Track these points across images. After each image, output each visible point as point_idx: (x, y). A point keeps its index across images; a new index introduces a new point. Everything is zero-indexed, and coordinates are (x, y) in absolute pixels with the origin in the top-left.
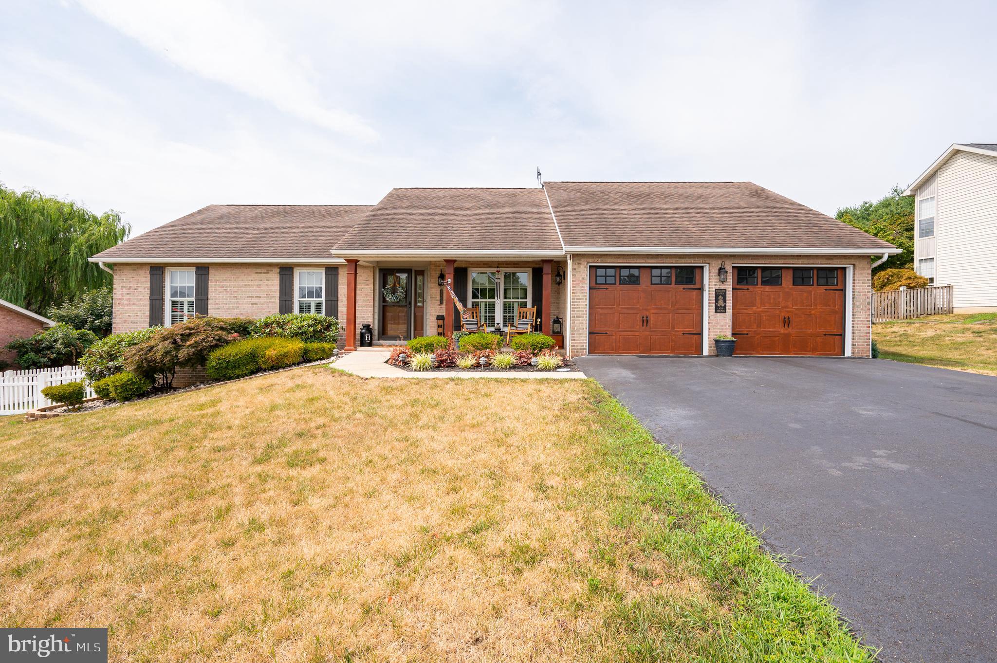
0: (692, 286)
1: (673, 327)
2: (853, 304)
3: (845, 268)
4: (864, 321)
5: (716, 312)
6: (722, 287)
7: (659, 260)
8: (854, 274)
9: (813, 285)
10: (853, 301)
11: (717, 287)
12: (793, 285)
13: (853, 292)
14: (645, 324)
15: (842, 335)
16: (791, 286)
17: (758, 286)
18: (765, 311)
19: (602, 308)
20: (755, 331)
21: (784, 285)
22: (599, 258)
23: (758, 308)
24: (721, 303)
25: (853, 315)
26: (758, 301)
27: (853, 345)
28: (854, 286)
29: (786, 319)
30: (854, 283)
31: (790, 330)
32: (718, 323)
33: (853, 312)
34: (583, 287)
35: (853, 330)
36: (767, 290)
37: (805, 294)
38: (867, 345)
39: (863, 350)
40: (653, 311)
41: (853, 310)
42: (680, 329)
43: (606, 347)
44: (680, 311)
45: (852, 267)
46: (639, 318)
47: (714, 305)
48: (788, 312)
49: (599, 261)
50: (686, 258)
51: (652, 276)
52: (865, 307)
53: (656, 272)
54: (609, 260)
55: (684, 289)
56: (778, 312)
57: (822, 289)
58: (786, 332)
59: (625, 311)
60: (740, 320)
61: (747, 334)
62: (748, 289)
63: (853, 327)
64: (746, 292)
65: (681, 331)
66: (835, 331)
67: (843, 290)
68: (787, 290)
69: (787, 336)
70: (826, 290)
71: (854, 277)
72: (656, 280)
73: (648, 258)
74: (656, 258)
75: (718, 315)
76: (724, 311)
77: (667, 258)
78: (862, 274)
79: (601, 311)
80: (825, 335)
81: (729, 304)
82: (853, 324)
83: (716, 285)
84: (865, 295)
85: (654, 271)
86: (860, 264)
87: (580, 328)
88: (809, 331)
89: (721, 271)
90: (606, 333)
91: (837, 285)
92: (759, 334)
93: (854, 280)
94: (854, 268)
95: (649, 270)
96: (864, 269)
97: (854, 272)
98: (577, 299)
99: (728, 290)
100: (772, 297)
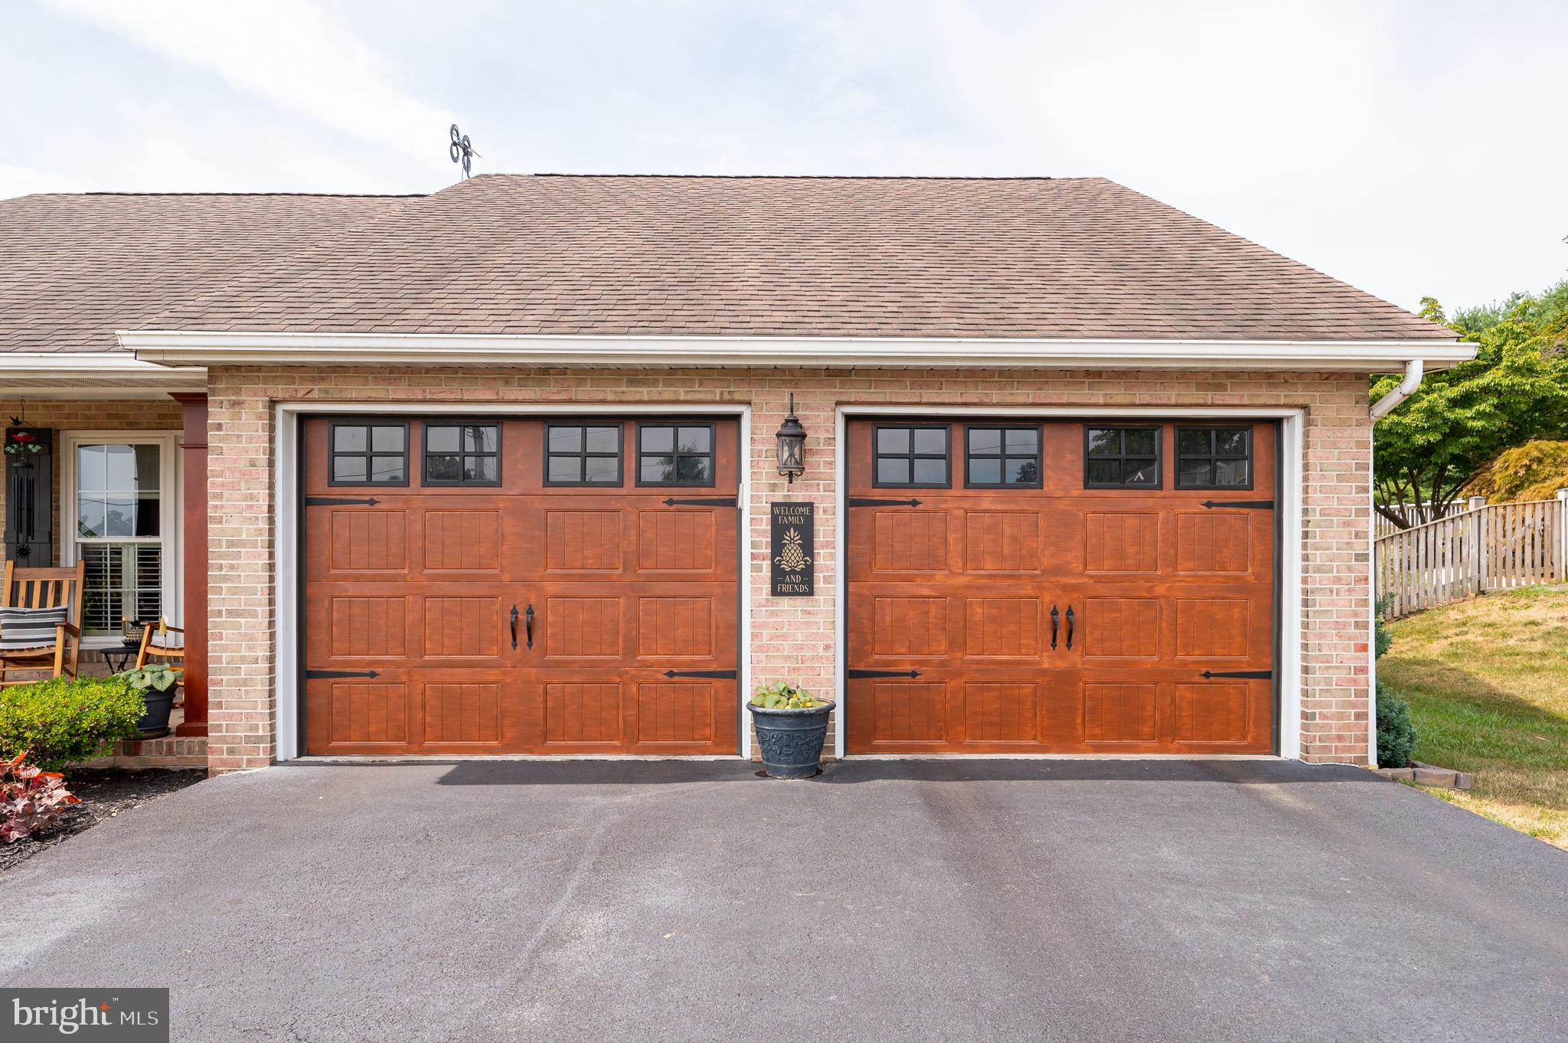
0: (703, 491)
1: (632, 650)
2: (1306, 558)
3: (1277, 422)
4: (1345, 625)
5: (775, 592)
6: (799, 496)
7: (551, 391)
8: (1306, 446)
9: (1160, 487)
10: (1305, 546)
11: (779, 497)
12: (1086, 487)
13: (1305, 512)
14: (522, 636)
15: (1271, 676)
16: (1078, 490)
17: (953, 492)
18: (980, 588)
19: (356, 579)
20: (942, 664)
21: (1050, 486)
22: (314, 380)
23: (953, 574)
24: (792, 557)
25: (1305, 603)
26: (955, 549)
27: (1305, 716)
28: (1306, 490)
29: (1062, 617)
30: (1306, 479)
31: (1074, 659)
32: (784, 637)
33: (1305, 592)
34: (251, 497)
35: (1305, 658)
36: (986, 505)
37: (1131, 522)
38: (1358, 716)
39: (1340, 738)
40: (552, 588)
41: (1305, 581)
42: (656, 657)
43: (373, 728)
44: (658, 588)
45: (1298, 415)
46: (500, 620)
47: (766, 565)
48: (1065, 588)
49: (315, 395)
50: (655, 383)
51: (548, 454)
52: (1350, 569)
53: (564, 438)
54: (353, 390)
55: (670, 502)
56: (1031, 592)
57: (1193, 501)
58: (1061, 665)
59: (446, 587)
60: (888, 619)
61: (914, 674)
62: (915, 503)
63: (1305, 647)
64: (906, 514)
65: (660, 664)
66: (1245, 661)
67: (1273, 506)
68: (1062, 506)
69: (1066, 679)
70: (1209, 505)
71: (1305, 456)
72: (564, 469)
73: (507, 382)
74: (540, 383)
75: (785, 603)
76: (804, 588)
77: (580, 382)
78: (1334, 445)
79: (350, 588)
80: (1207, 675)
81: (830, 561)
82: (1304, 636)
83: (773, 487)
84: (1347, 524)
85: (555, 432)
86: (1332, 405)
87: (243, 660)
88: (1149, 661)
89: (794, 434)
90: (373, 675)
91: (1251, 487)
92: (958, 674)
93: (1306, 467)
94: (1308, 423)
95: (536, 431)
96: (1343, 423)
97: (1306, 435)
98: (231, 544)
99: (819, 506)
100: (1008, 531)
